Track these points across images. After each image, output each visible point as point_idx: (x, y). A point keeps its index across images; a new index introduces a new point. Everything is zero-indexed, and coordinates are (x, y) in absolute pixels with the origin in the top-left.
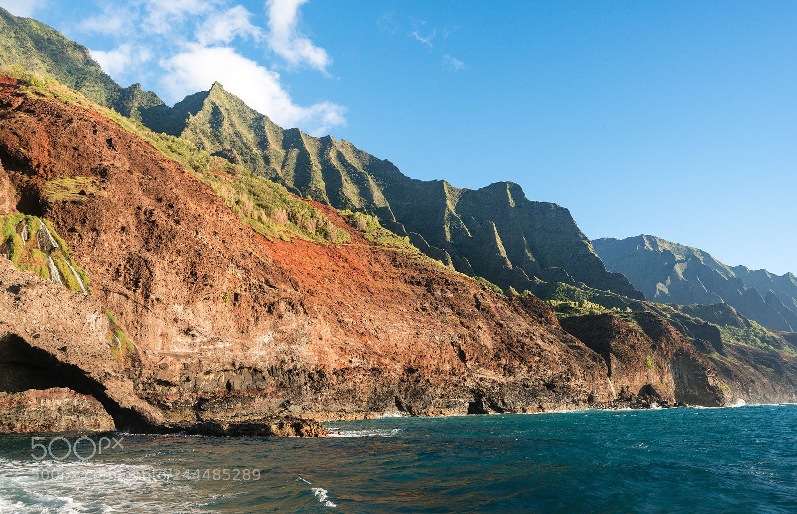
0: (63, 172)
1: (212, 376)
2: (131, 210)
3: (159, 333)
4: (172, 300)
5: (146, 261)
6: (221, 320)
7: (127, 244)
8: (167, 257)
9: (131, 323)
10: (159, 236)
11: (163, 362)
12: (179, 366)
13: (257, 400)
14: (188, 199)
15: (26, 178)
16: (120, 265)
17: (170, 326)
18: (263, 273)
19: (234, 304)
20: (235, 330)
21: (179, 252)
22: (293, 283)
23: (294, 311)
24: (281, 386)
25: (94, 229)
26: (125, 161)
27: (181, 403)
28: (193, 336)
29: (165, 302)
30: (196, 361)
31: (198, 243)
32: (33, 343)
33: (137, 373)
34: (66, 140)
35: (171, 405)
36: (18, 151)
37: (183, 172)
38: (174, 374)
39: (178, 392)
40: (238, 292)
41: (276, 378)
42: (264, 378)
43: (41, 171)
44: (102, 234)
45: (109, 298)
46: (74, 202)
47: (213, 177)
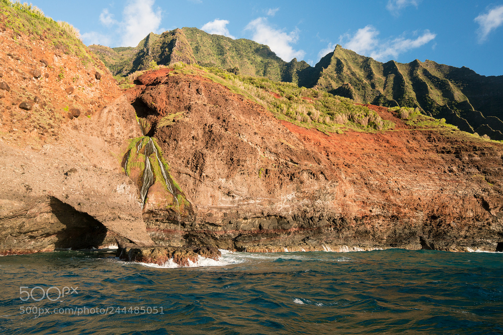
0: (172, 111)
1: (249, 220)
2: (202, 126)
3: (209, 194)
4: (217, 176)
5: (202, 154)
6: (254, 186)
7: (196, 146)
8: (216, 151)
9: (191, 190)
10: (214, 139)
11: (209, 212)
12: (220, 214)
13: (282, 236)
14: (241, 116)
15: (155, 117)
16: (189, 158)
17: (217, 191)
18: (288, 155)
19: (265, 176)
20: (265, 192)
21: (223, 147)
22: (316, 160)
23: (315, 178)
24: (302, 227)
25: (175, 140)
26: (205, 100)
27: (225, 237)
28: (233, 196)
29: (211, 177)
30: (234, 211)
31: (237, 140)
32: (64, 201)
33: (193, 218)
34: (174, 94)
35: (219, 237)
36: (152, 104)
37: (242, 100)
38: (217, 219)
39: (223, 230)
40: (269, 168)
41: (298, 222)
42: (288, 222)
43: (161, 113)
44: (179, 142)
45: (181, 177)
46: (167, 126)
47: (301, 101)
